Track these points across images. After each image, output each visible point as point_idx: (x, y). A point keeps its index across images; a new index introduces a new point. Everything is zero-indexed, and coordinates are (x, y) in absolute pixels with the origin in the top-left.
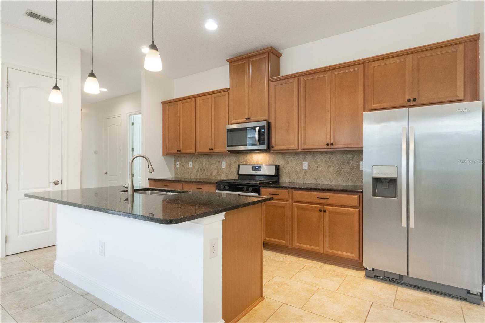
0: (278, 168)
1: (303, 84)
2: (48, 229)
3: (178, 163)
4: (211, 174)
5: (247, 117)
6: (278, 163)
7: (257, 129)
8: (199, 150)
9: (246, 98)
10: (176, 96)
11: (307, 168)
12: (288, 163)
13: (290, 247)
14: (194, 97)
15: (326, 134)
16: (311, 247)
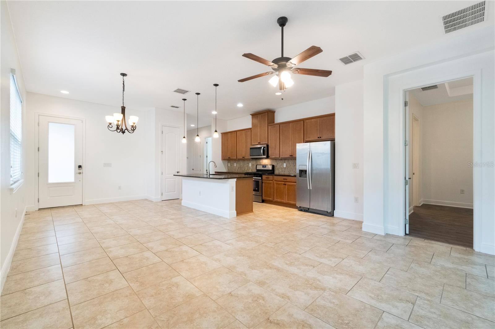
0: (273, 166)
1: (281, 127)
2: (175, 192)
3: (229, 164)
4: (245, 170)
5: (259, 142)
6: (273, 164)
7: (262, 148)
8: (238, 158)
9: (259, 133)
10: (228, 131)
11: (285, 167)
12: (278, 164)
13: (273, 201)
14: (236, 131)
15: (290, 151)
16: (281, 200)
